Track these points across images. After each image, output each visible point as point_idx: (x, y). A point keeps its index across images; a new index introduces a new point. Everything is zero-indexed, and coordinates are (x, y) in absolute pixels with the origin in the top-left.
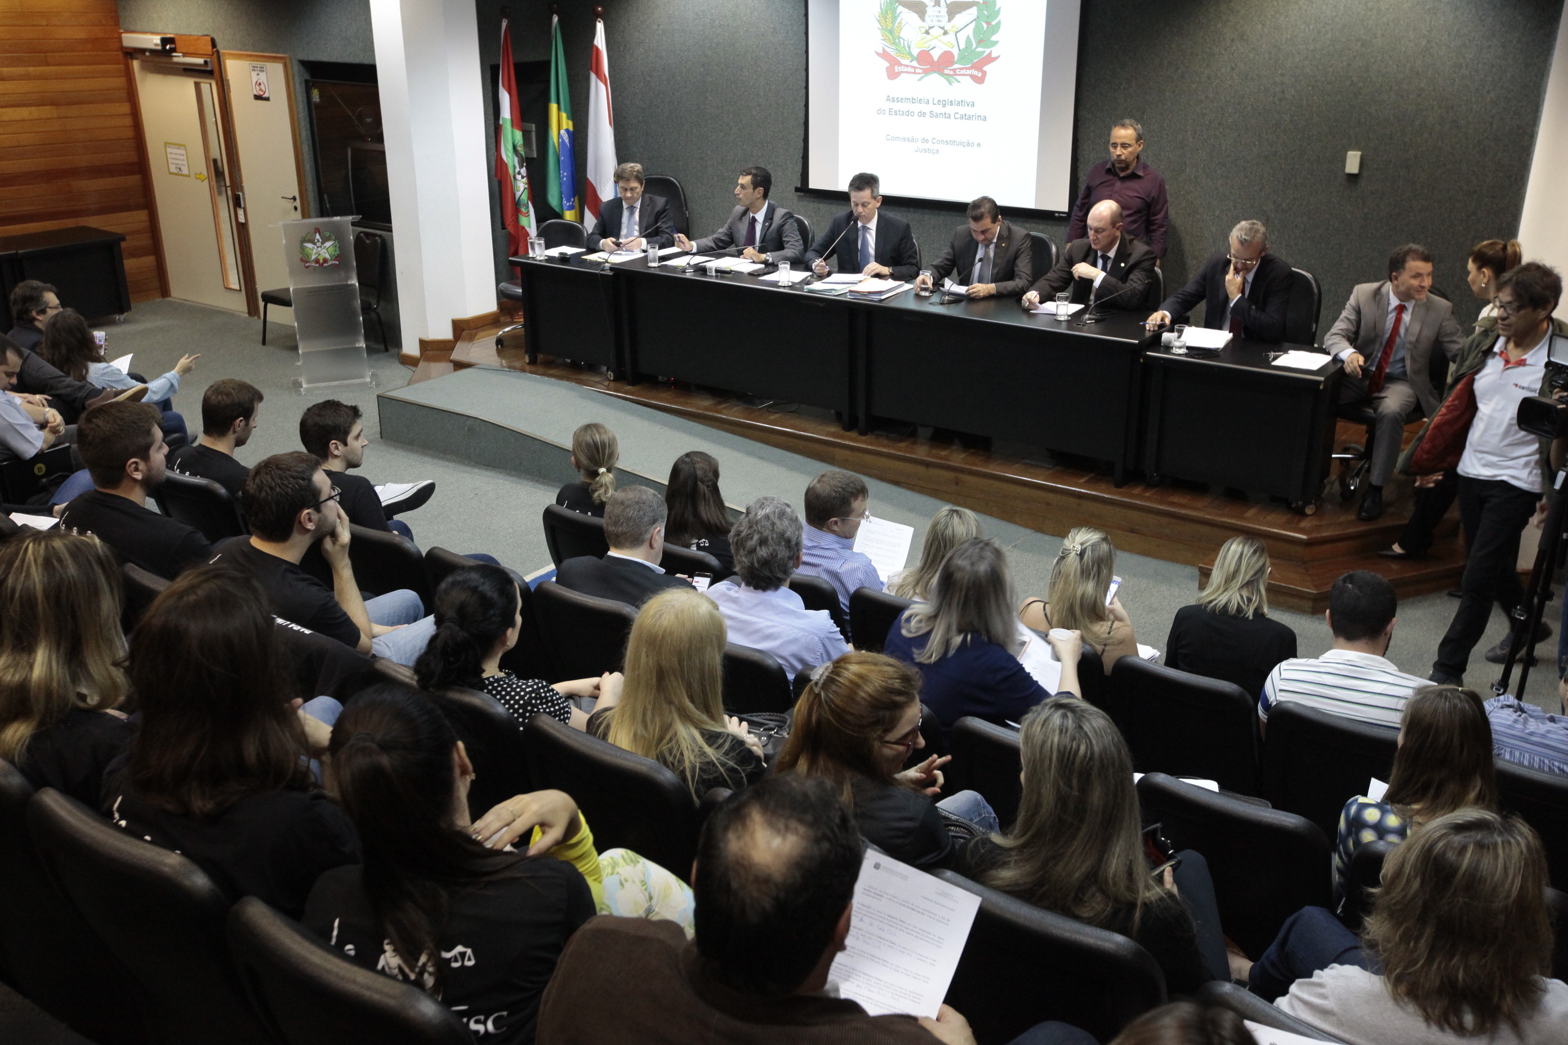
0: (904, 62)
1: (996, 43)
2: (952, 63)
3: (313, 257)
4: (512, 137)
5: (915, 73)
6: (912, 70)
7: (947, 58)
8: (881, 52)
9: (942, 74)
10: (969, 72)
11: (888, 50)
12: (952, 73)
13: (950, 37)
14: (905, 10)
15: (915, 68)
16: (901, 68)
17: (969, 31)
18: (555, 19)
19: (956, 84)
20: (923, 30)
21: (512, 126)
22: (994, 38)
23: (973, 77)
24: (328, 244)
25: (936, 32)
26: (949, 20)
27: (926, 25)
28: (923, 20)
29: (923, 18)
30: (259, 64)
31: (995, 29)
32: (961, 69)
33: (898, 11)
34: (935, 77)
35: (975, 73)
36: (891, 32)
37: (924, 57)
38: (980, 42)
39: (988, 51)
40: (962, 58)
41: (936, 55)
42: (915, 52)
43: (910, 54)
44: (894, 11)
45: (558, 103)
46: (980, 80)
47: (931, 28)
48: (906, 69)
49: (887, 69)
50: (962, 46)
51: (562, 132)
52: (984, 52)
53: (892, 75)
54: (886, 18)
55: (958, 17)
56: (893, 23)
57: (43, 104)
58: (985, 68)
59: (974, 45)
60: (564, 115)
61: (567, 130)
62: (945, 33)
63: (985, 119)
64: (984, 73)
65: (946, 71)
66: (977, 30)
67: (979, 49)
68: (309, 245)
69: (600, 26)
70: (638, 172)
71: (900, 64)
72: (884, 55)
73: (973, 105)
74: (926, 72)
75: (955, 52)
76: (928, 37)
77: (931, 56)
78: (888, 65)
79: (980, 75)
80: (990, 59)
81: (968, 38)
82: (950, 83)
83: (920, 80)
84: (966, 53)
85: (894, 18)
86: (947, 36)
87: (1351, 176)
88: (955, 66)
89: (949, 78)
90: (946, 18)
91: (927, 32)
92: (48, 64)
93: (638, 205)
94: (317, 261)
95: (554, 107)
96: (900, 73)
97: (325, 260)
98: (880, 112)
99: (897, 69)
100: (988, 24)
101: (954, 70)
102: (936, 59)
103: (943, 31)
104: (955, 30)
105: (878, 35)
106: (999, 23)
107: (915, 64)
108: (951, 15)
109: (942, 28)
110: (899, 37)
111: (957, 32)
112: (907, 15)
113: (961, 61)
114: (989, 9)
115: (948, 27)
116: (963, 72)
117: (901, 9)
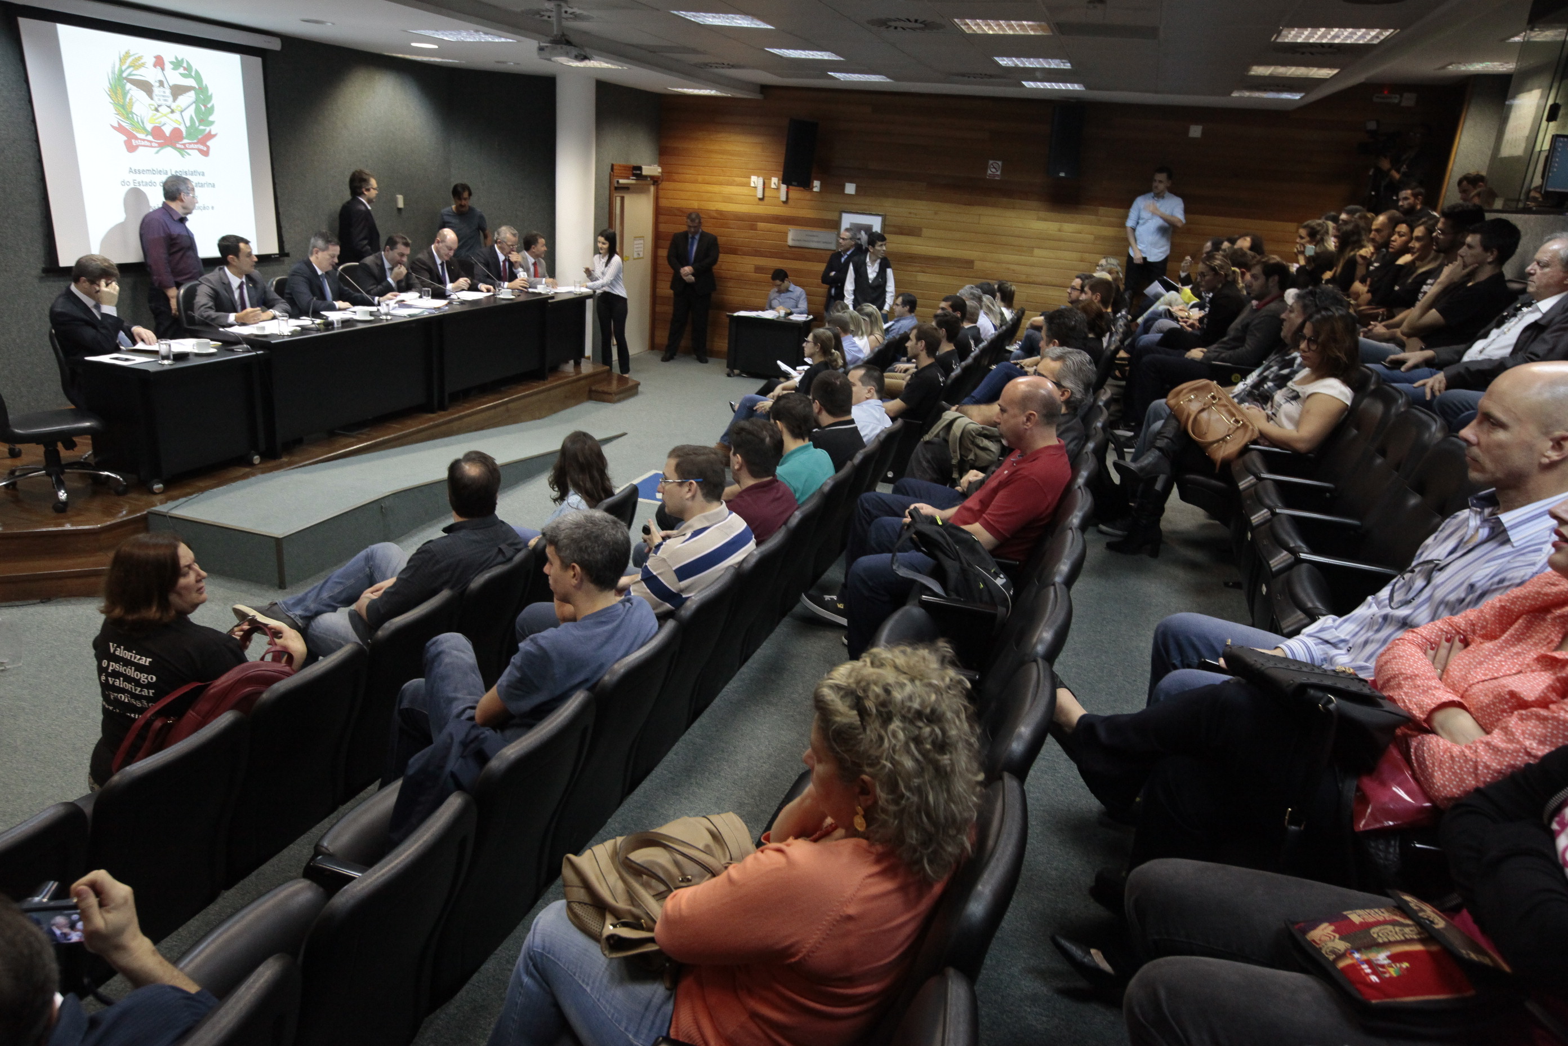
0: (139, 136)
2: (182, 138)
5: (151, 146)
6: (146, 143)
7: (177, 134)
8: (116, 125)
9: (175, 147)
10: (196, 146)
11: (124, 124)
12: (182, 147)
13: (177, 116)
14: (134, 88)
15: (151, 142)
16: (139, 142)
17: (191, 110)
19: (187, 157)
20: (153, 108)
22: (211, 118)
23: (201, 151)
25: (164, 110)
26: (175, 100)
27: (155, 103)
28: (152, 98)
29: (151, 97)
31: (211, 111)
32: (190, 144)
33: (126, 88)
34: (169, 150)
35: (201, 147)
36: (123, 107)
37: (157, 132)
38: (201, 121)
39: (208, 129)
40: (190, 135)
41: (167, 130)
42: (149, 127)
43: (145, 129)
44: (123, 87)
46: (205, 153)
47: (159, 106)
48: (143, 143)
49: (125, 142)
50: (188, 124)
52: (205, 130)
53: (131, 148)
54: (116, 94)
55: (181, 98)
56: (124, 98)
58: (208, 143)
59: (197, 123)
62: (172, 112)
63: (214, 186)
64: (208, 147)
65: (178, 146)
66: (197, 110)
67: (202, 127)
71: (136, 138)
72: (120, 129)
73: (203, 174)
74: (161, 146)
75: (183, 129)
76: (158, 114)
77: (163, 131)
78: (125, 138)
79: (205, 149)
80: (210, 136)
81: (191, 118)
82: (183, 156)
83: (157, 152)
84: (192, 131)
85: (125, 94)
86: (174, 114)
87: (399, 210)
88: (185, 141)
89: (182, 151)
90: (171, 99)
91: (157, 110)
96: (137, 147)
99: (134, 142)
100: (205, 106)
101: (184, 145)
102: (168, 134)
104: (180, 109)
105: (111, 109)
106: (213, 106)
107: (150, 138)
108: (173, 95)
109: (169, 107)
110: (132, 113)
111: (182, 112)
112: (137, 94)
113: (187, 138)
114: (203, 96)
115: (174, 106)
116: (192, 146)
117: (129, 86)
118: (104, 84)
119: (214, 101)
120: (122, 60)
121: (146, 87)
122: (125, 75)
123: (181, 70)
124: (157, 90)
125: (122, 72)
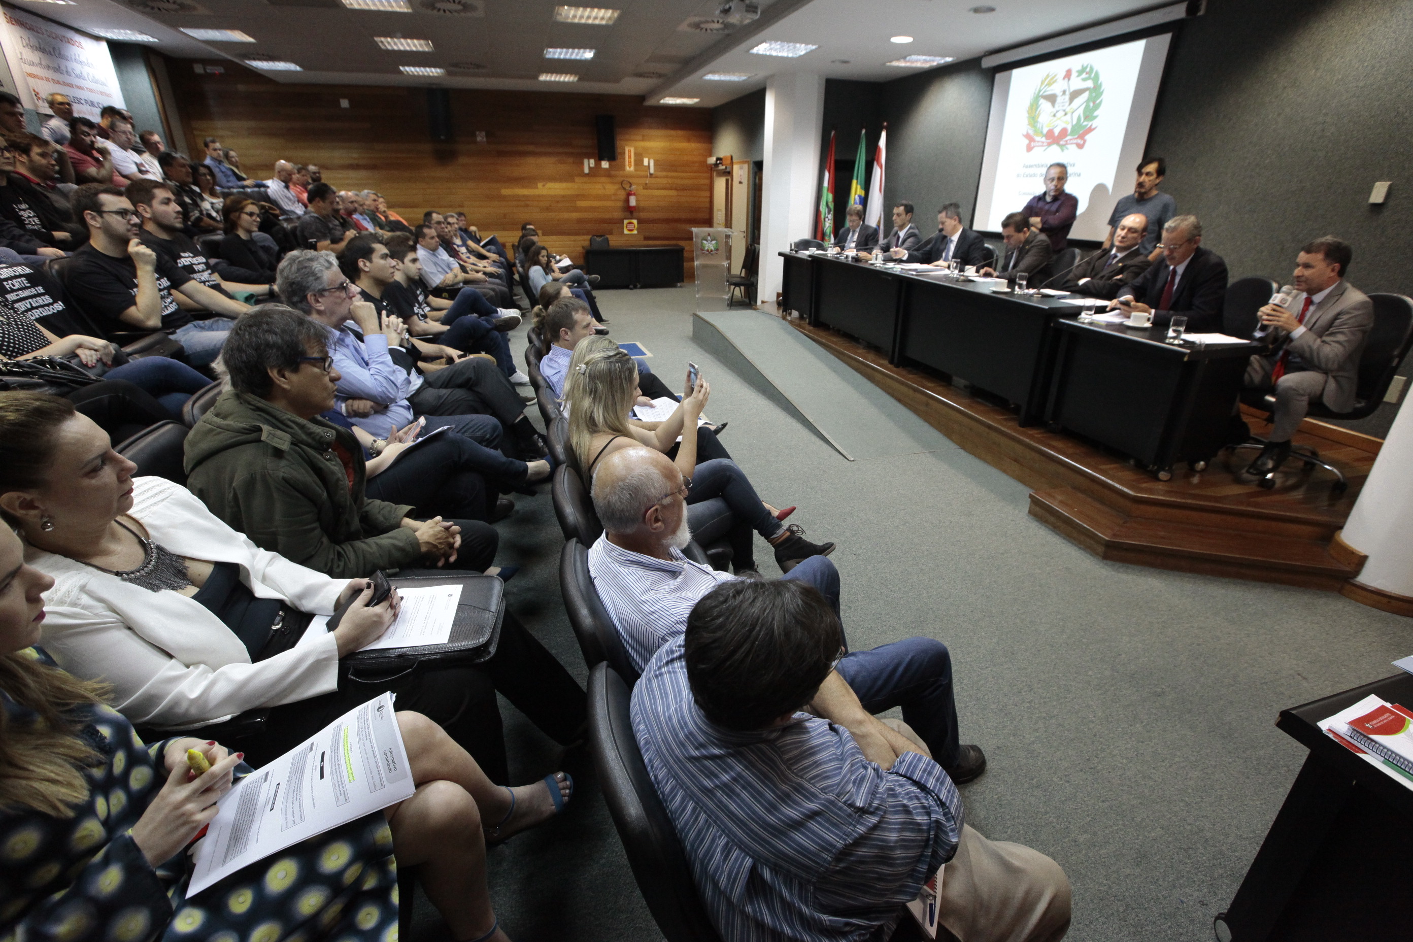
0: (1037, 138)
1: (1096, 117)
2: (1066, 136)
3: (706, 248)
4: (828, 197)
5: (1042, 146)
6: (1040, 144)
7: (1064, 132)
8: (1025, 133)
9: (1058, 144)
10: (1076, 141)
11: (1030, 132)
12: (1064, 143)
13: (1068, 117)
14: (1044, 102)
15: (1043, 142)
16: (1035, 144)
17: (1081, 110)
18: (864, 131)
20: (1052, 114)
21: (828, 191)
22: (1096, 114)
23: (1078, 145)
24: (714, 242)
25: (1060, 114)
26: (1070, 105)
27: (1054, 110)
28: (1054, 107)
29: (1053, 105)
30: (741, 165)
31: (1097, 106)
32: (1071, 139)
33: (1040, 103)
34: (1055, 147)
35: (1080, 142)
36: (1033, 118)
37: (1050, 135)
38: (1087, 118)
39: (1090, 124)
40: (1073, 131)
41: (1057, 132)
42: (1045, 131)
43: (1042, 132)
44: (1037, 104)
45: (857, 179)
46: (1080, 146)
47: (1057, 112)
48: (1038, 144)
49: (1027, 145)
50: (1075, 122)
51: (857, 196)
52: (1087, 125)
53: (1029, 149)
54: (1032, 110)
55: (1075, 101)
56: (1036, 110)
57: (671, 189)
58: (1086, 137)
59: (1082, 121)
60: (859, 187)
61: (860, 196)
62: (1066, 114)
63: (1079, 175)
64: (1085, 141)
65: (1062, 142)
66: (1086, 109)
67: (1085, 123)
68: (705, 242)
69: (884, 135)
70: (859, 211)
71: (1035, 141)
72: (1028, 136)
74: (1049, 144)
75: (1069, 128)
76: (1055, 119)
77: (1054, 133)
78: (1027, 141)
79: (1082, 143)
80: (1090, 130)
81: (1079, 115)
82: (1062, 150)
84: (1077, 127)
85: (1037, 108)
86: (1067, 116)
87: (1375, 206)
88: (1068, 138)
89: (1062, 147)
90: (1068, 103)
91: (1054, 115)
92: (676, 171)
93: (858, 230)
94: (708, 251)
95: (854, 182)
96: (1033, 147)
97: (712, 251)
98: (1018, 176)
99: (1032, 144)
100: (1094, 103)
101: (1066, 141)
102: (1056, 134)
103: (1063, 113)
104: (1072, 111)
106: (1101, 101)
107: (1044, 139)
108: (1072, 100)
109: (1064, 111)
110: (1037, 122)
111: (1073, 113)
112: (1045, 105)
113: (1071, 134)
114: (1096, 91)
115: (1068, 109)
116: (1072, 141)
117: (1042, 101)
118: (1027, 104)
119: (1104, 97)
120: (1042, 83)
121: (1052, 99)
122: (1041, 93)
123: (1084, 76)
124: (1059, 100)
125: (1040, 91)
